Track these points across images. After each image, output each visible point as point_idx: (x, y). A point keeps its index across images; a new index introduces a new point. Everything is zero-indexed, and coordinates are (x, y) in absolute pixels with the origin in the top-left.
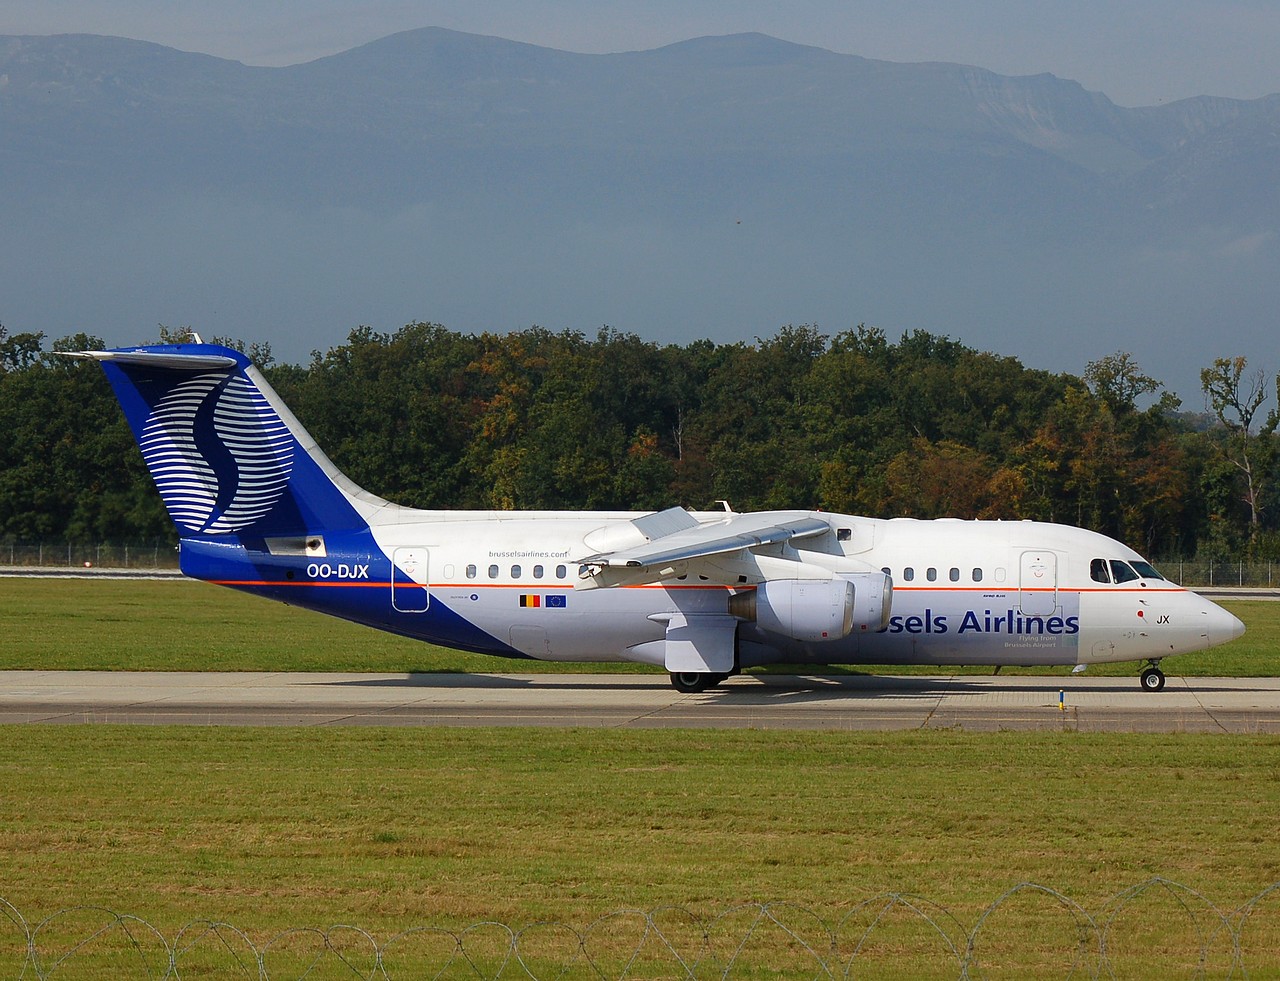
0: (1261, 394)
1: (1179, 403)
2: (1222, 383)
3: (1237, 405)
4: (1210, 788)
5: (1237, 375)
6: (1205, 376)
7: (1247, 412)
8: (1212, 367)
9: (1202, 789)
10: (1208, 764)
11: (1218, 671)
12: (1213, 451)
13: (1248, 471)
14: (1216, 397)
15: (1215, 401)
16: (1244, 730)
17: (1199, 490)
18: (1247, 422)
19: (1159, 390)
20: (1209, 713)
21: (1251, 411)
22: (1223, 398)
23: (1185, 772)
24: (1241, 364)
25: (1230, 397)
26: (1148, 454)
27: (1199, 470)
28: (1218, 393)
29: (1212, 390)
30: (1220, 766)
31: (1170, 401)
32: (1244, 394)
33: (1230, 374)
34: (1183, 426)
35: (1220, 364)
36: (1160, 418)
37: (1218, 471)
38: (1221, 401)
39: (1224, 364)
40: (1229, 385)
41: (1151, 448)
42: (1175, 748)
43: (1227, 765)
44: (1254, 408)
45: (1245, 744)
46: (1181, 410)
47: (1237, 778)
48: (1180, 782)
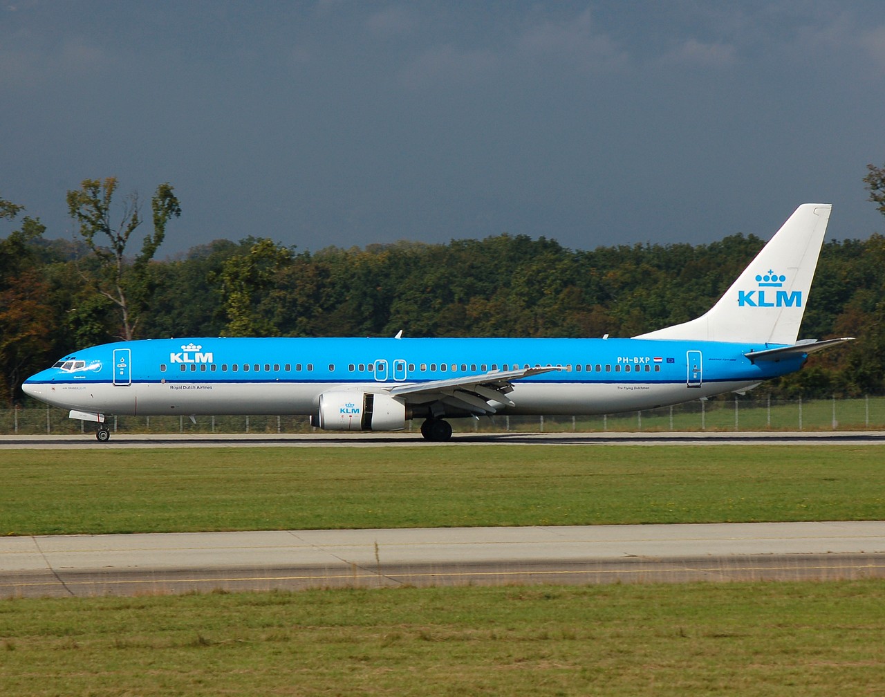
0: (135, 219)
1: (42, 229)
2: (91, 207)
3: (108, 231)
4: (43, 659)
5: (108, 198)
6: (72, 198)
7: (120, 239)
8: (79, 188)
9: (35, 659)
10: (46, 632)
11: (73, 528)
12: (83, 283)
13: (122, 304)
14: (85, 222)
15: (84, 227)
16: (91, 594)
17: (68, 327)
18: (120, 250)
19: (21, 215)
20: (57, 575)
21: (123, 237)
22: (93, 223)
23: (17, 642)
24: (112, 185)
25: (100, 222)
26: (9, 287)
27: (67, 305)
28: (86, 217)
29: (80, 215)
30: (58, 633)
31: (34, 227)
32: (116, 219)
33: (100, 196)
34: (50, 255)
35: (88, 185)
36: (22, 247)
37: (88, 305)
38: (90, 227)
39: (93, 186)
40: (98, 209)
41: (12, 280)
42: (10, 615)
43: (67, 632)
44: (127, 234)
45: (90, 609)
46: (45, 236)
47: (76, 647)
48: (11, 653)
